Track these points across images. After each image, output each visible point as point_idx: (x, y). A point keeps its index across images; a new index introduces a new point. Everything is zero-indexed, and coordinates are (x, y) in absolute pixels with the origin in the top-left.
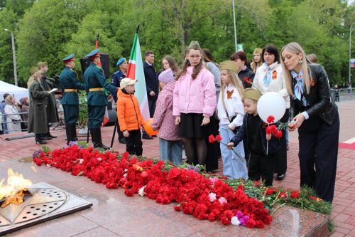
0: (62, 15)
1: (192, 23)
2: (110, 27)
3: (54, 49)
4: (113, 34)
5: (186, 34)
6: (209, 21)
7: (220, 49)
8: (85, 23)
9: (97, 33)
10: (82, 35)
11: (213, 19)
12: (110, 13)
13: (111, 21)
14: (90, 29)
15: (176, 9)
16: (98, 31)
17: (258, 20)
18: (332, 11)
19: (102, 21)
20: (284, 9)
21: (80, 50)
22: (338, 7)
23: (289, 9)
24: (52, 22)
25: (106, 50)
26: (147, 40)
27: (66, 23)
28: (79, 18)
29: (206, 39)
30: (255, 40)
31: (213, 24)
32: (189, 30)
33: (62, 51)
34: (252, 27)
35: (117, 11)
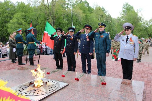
0: (6, 13)
1: (56, 18)
2: (25, 18)
3: (2, 25)
4: (26, 21)
5: (54, 22)
6: (62, 18)
7: (66, 27)
8: (15, 16)
9: (20, 20)
10: (14, 20)
11: (63, 17)
12: (25, 13)
13: (26, 16)
14: (17, 18)
15: (50, 13)
16: (21, 20)
17: (80, 18)
18: (102, 16)
19: (22, 16)
20: (88, 14)
21: (13, 26)
22: (104, 15)
23: (89, 14)
24: (1, 15)
25: (24, 26)
26: (39, 23)
27: (7, 16)
28: (13, 14)
29: (61, 24)
30: (78, 25)
31: (64, 18)
32: (55, 21)
33: (6, 26)
34: (77, 20)
35: (27, 12)
